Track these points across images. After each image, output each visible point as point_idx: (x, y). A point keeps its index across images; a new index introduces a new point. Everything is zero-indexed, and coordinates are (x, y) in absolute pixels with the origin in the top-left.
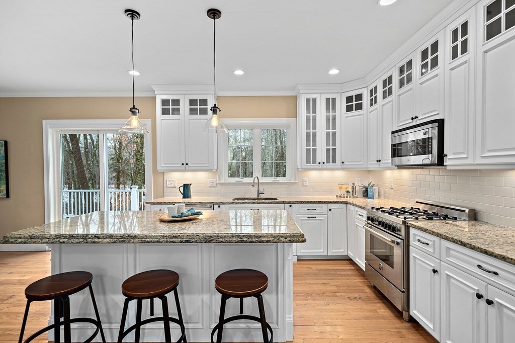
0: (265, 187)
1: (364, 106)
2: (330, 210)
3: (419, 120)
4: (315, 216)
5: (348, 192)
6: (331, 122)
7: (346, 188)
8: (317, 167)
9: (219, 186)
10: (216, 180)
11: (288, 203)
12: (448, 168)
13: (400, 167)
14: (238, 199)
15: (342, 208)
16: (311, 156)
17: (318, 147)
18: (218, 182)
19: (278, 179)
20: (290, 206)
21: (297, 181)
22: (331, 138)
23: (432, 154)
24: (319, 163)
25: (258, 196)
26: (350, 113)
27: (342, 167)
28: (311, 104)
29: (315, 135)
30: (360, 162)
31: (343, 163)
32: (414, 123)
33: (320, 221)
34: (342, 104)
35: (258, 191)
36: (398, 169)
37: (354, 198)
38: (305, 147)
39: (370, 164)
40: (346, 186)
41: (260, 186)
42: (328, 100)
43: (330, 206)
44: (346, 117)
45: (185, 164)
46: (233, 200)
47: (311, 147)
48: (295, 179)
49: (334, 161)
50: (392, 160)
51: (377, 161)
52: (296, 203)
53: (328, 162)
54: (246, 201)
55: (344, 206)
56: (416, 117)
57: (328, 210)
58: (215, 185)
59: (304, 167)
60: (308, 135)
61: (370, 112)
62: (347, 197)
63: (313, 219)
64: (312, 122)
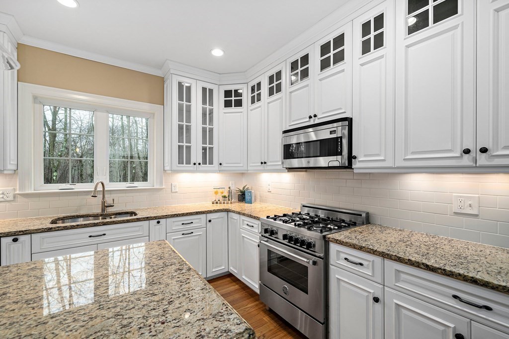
0: (114, 196)
1: (244, 103)
2: (210, 221)
3: (318, 119)
4: (192, 231)
5: (225, 197)
6: (208, 116)
7: (222, 193)
8: (192, 169)
9: (19, 199)
10: (15, 190)
11: (155, 218)
12: (355, 171)
13: (291, 169)
14: (63, 219)
15: (222, 218)
16: (184, 156)
17: (193, 144)
18: (18, 192)
19: (136, 184)
20: (158, 222)
21: (164, 187)
22: (208, 134)
23: (341, 155)
24: (195, 164)
25: (103, 210)
26: (229, 109)
27: (220, 169)
28: (185, 90)
29: (188, 129)
30: (240, 163)
31: (221, 164)
32: (312, 122)
33: (197, 237)
34: (219, 99)
35: (103, 203)
36: (288, 171)
37: (231, 203)
38: (176, 144)
39: (250, 166)
40: (221, 190)
41: (106, 196)
42: (204, 89)
43: (210, 216)
44: (225, 113)
46: (53, 222)
47: (185, 144)
48: (161, 183)
49: (211, 163)
50: (283, 163)
51: (262, 163)
52: (166, 217)
53: (205, 163)
54: (81, 221)
55: (224, 214)
56: (315, 116)
57: (208, 221)
58: (11, 198)
59: (175, 168)
60: (180, 128)
61: (251, 110)
62: (224, 203)
63: (190, 235)
64: (185, 113)
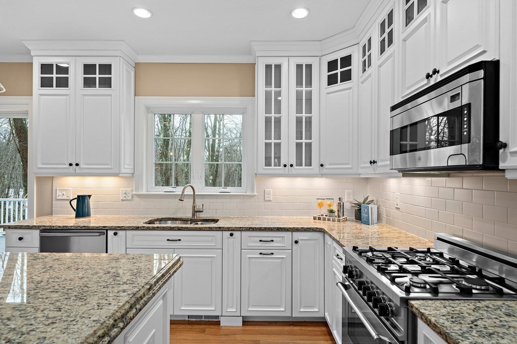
0: (206, 202)
1: (354, 75)
2: (296, 242)
3: (441, 76)
4: (272, 251)
5: (331, 211)
6: (305, 102)
7: (330, 206)
8: (282, 172)
9: (136, 199)
10: (132, 190)
11: (228, 229)
12: (509, 175)
13: (407, 173)
14: (160, 220)
15: (316, 240)
16: (272, 156)
17: (283, 141)
18: (134, 193)
19: (229, 189)
20: (232, 235)
21: (255, 194)
22: (304, 126)
23: (469, 142)
24: (285, 166)
25: (193, 215)
26: (334, 87)
27: (321, 172)
28: (274, 73)
29: (278, 121)
30: (348, 164)
31: (322, 165)
32: (432, 82)
33: (280, 261)
34: (321, 74)
35: (194, 207)
36: (404, 176)
37: (339, 221)
38: (262, 141)
39: (361, 168)
40: (329, 202)
41: (197, 200)
42: (299, 67)
43: (297, 236)
44: (328, 93)
45: (74, 165)
46: (151, 222)
47: (273, 141)
48: (253, 190)
49: (309, 163)
50: (391, 160)
51: (371, 162)
52: (240, 229)
53: (299, 164)
54: (169, 224)
55: (318, 235)
56: (436, 72)
57: (294, 242)
58: (130, 198)
59: (261, 171)
60: (268, 121)
61: (362, 83)
62: (329, 220)
63: (269, 256)
64: (273, 102)
